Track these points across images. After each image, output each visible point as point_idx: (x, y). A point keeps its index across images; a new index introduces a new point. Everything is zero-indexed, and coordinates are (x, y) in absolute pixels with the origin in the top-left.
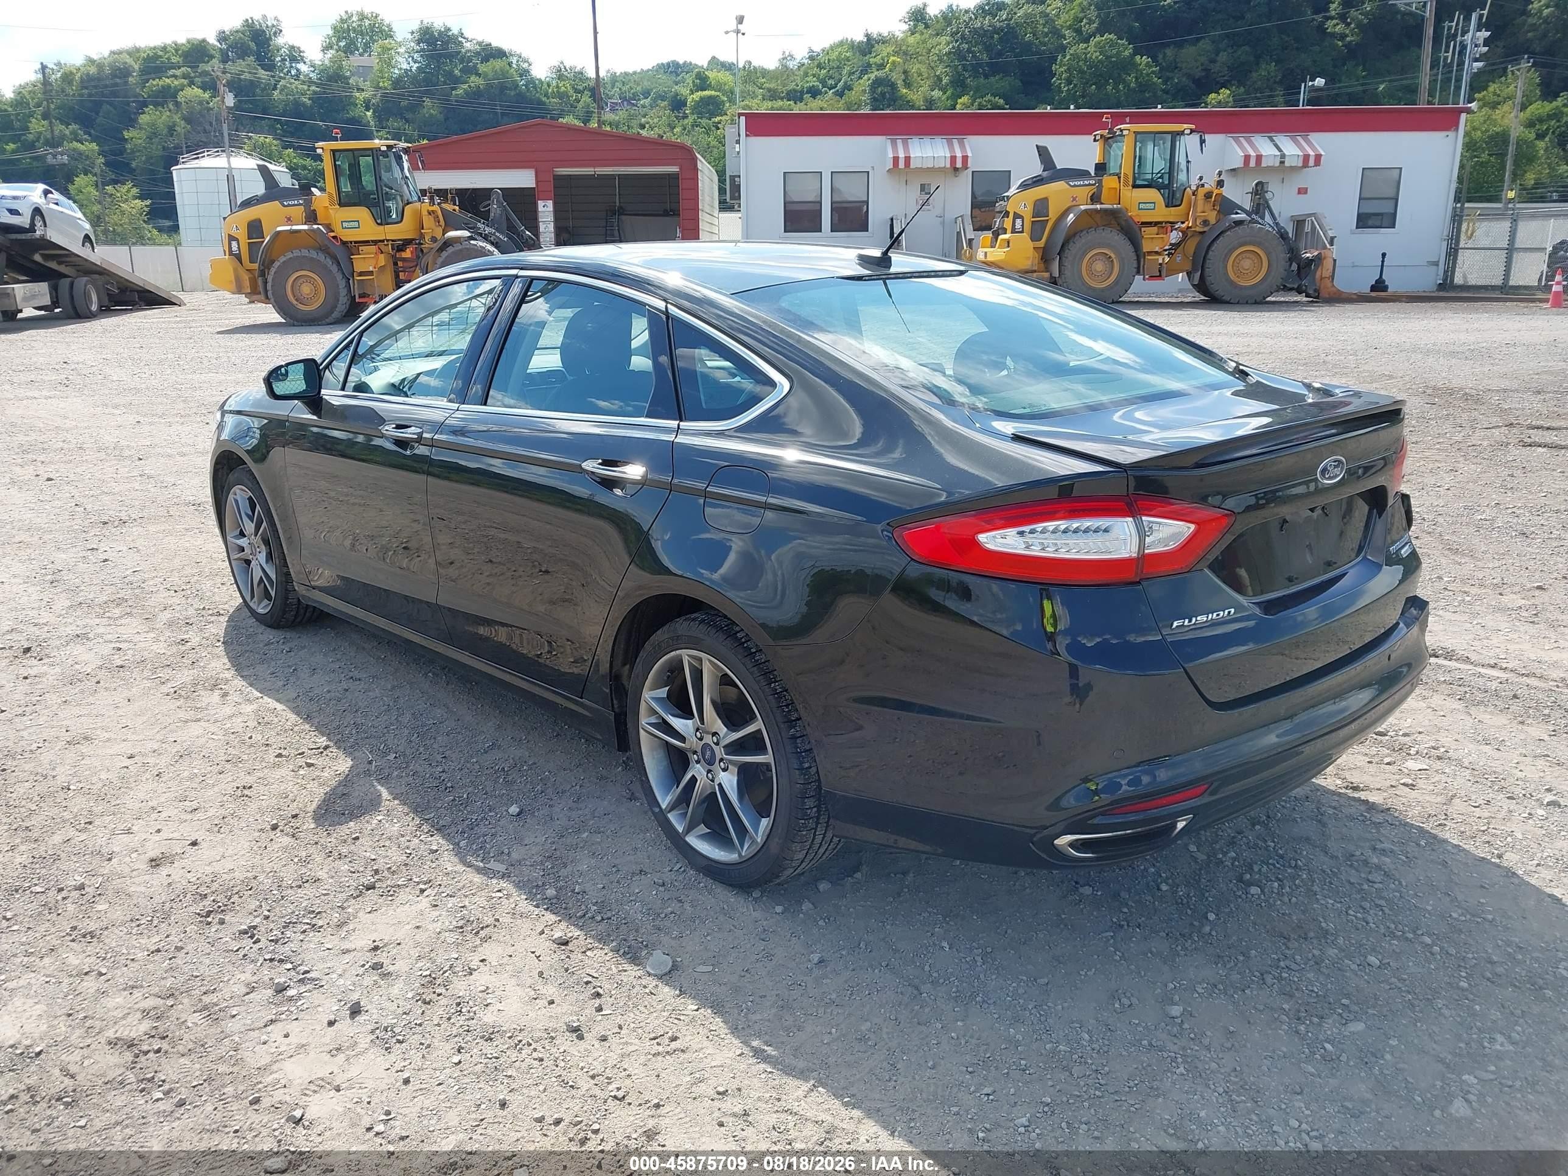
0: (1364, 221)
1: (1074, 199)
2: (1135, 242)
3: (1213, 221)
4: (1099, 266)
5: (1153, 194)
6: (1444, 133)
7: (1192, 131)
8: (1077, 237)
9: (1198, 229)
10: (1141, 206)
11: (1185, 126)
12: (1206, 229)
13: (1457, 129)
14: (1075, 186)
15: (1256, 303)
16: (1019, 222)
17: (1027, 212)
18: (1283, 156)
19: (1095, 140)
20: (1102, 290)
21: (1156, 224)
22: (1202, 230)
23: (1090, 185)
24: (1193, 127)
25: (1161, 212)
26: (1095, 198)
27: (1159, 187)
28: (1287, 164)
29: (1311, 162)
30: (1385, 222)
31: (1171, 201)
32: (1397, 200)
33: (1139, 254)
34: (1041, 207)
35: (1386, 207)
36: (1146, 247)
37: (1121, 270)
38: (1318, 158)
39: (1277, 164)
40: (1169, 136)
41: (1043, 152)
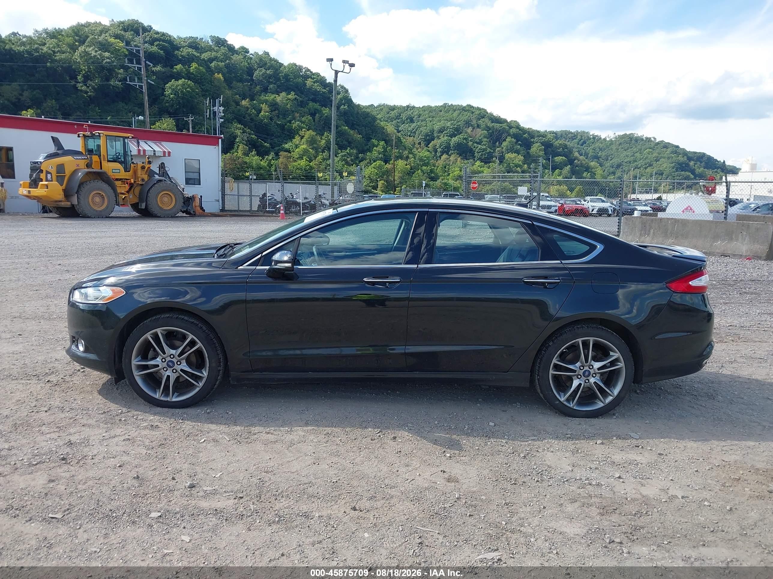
0: (189, 181)
1: (78, 165)
2: (114, 188)
3: (146, 180)
4: (97, 199)
5: (117, 165)
6: (215, 147)
7: (133, 138)
8: (85, 185)
9: (140, 183)
10: (114, 171)
11: (129, 135)
12: (143, 183)
13: (218, 145)
14: (77, 159)
15: (172, 217)
16: (49, 176)
17: (54, 171)
18: (154, 151)
19: (79, 136)
20: (101, 211)
21: (120, 179)
22: (141, 183)
23: (85, 159)
24: (133, 135)
25: (123, 175)
26: (88, 166)
27: (121, 163)
28: (157, 155)
29: (167, 155)
30: (197, 182)
31: (126, 170)
32: (200, 173)
33: (116, 194)
34: (61, 168)
35: (195, 176)
36: (119, 190)
37: (109, 201)
38: (169, 153)
39: (153, 154)
40: (122, 139)
41: (55, 140)
